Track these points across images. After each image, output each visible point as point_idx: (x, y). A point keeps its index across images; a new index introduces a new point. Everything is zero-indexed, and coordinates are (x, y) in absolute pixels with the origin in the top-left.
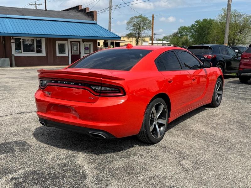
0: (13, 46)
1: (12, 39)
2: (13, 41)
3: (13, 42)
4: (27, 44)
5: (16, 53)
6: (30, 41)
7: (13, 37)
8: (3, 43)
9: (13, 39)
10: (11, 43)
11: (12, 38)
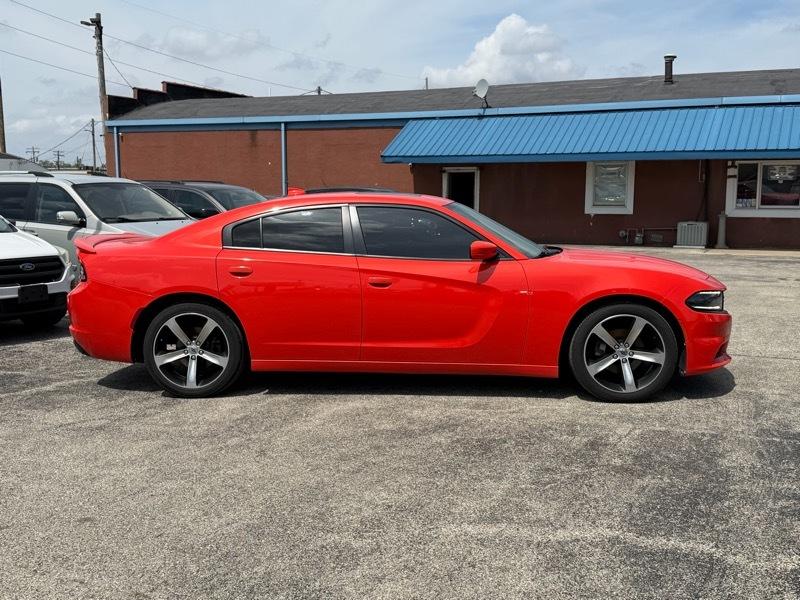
0: (732, 187)
1: (730, 167)
2: (731, 172)
3: (734, 176)
4: (776, 181)
5: (737, 208)
6: (789, 172)
7: (733, 160)
8: (702, 180)
9: (733, 166)
10: (726, 177)
11: (730, 163)
